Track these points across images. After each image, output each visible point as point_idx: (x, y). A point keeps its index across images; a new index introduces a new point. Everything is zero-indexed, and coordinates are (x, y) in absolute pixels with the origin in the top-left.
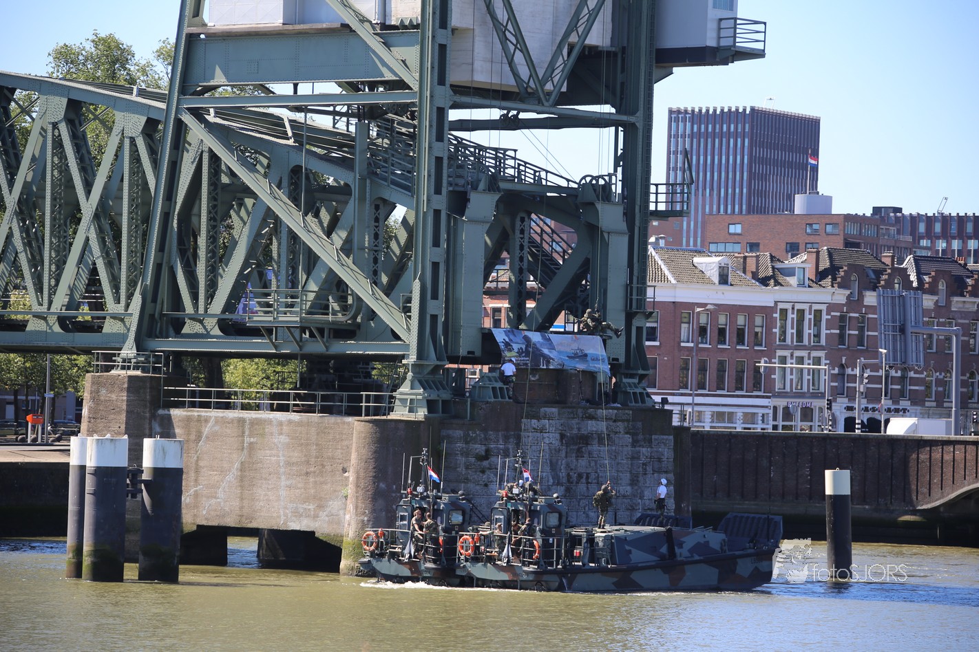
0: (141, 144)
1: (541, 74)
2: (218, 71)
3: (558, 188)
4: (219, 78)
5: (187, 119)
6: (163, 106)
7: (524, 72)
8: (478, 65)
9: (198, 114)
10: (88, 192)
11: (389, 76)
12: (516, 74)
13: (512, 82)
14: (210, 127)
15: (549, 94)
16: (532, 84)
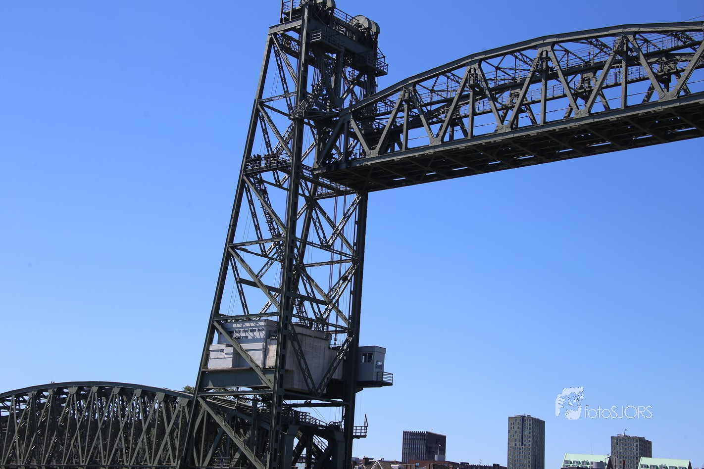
0: (186, 408)
1: (317, 387)
2: (210, 383)
3: (322, 426)
4: (211, 385)
5: (200, 399)
6: (193, 395)
7: (311, 386)
8: (295, 382)
9: (203, 398)
10: (168, 426)
11: (264, 385)
12: (308, 386)
13: (307, 389)
14: (207, 403)
15: (319, 393)
16: (313, 390)
